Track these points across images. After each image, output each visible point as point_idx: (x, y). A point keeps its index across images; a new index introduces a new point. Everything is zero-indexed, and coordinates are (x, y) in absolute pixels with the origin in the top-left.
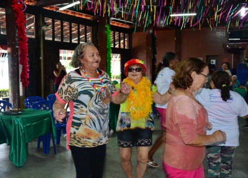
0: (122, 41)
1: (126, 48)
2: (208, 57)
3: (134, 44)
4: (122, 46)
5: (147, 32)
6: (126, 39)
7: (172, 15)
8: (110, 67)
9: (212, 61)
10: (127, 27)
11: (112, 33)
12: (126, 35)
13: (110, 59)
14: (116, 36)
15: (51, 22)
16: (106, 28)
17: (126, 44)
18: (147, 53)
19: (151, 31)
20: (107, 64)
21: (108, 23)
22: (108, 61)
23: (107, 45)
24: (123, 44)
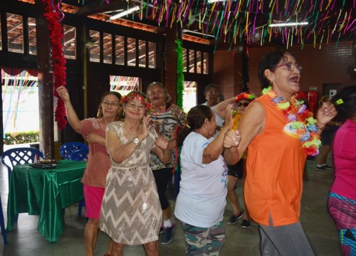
0: (199, 63)
1: (204, 73)
2: (324, 85)
3: (217, 66)
4: (199, 71)
5: (235, 49)
6: (205, 60)
7: (272, 25)
8: (181, 100)
9: (331, 91)
10: (207, 42)
11: (184, 51)
12: (205, 54)
13: (182, 88)
14: (190, 56)
15: (98, 36)
16: (177, 44)
17: (205, 67)
18: (235, 80)
19: (241, 49)
20: (177, 96)
21: (180, 37)
22: (178, 91)
23: (177, 68)
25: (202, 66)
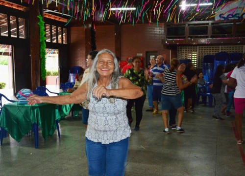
0: (60, 36)
1: (64, 43)
2: (147, 53)
3: (73, 38)
4: (60, 42)
5: (86, 26)
6: (64, 34)
7: (111, 9)
8: (44, 63)
10: (65, 21)
12: (64, 29)
13: (44, 54)
14: (53, 31)
16: (39, 19)
17: (64, 39)
18: (86, 48)
19: (90, 26)
20: (41, 59)
21: (41, 14)
22: (41, 56)
23: (40, 38)
24: (61, 39)
25: (62, 38)
